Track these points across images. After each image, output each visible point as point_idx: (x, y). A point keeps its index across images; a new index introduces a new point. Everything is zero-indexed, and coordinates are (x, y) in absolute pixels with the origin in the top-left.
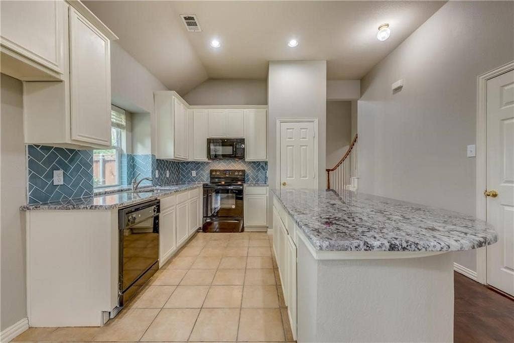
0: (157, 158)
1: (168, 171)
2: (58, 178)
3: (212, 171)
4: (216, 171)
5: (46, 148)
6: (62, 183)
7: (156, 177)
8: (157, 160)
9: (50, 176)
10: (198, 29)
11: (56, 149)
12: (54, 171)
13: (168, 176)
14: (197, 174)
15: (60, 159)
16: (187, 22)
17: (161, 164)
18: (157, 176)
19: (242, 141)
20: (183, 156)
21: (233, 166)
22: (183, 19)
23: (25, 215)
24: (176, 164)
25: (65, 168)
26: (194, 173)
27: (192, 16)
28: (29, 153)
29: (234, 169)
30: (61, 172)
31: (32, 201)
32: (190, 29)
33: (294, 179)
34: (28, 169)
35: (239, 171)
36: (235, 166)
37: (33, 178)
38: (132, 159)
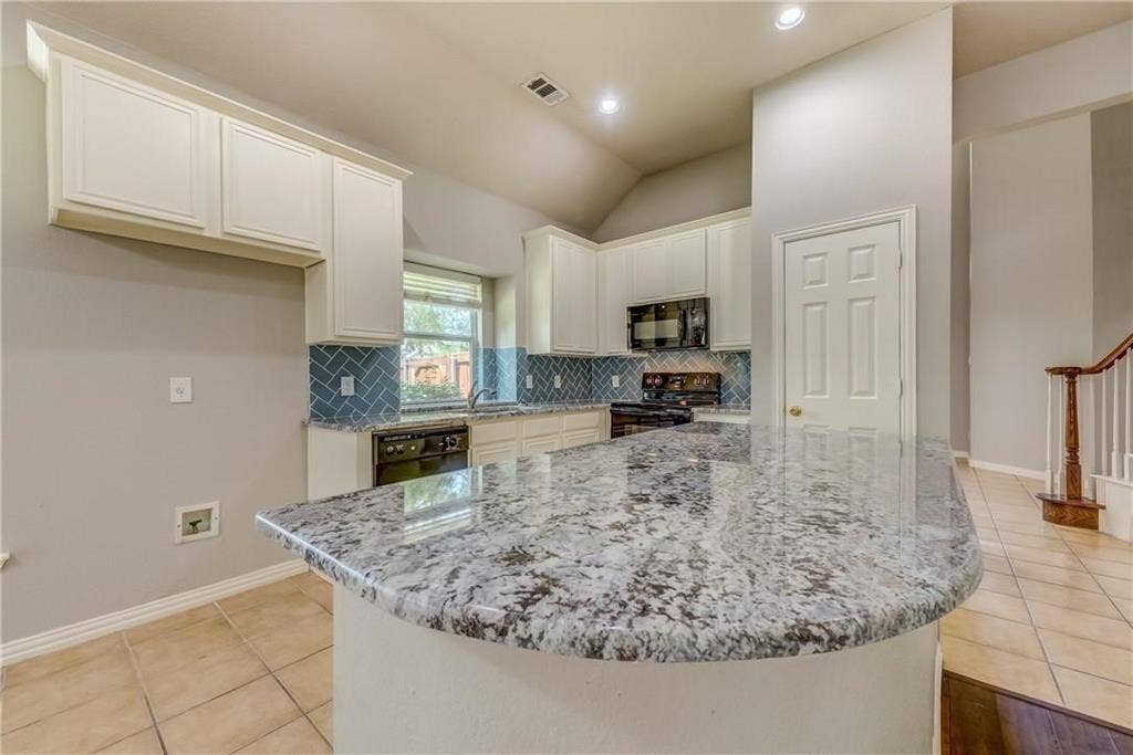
0: (529, 353)
1: (558, 378)
2: (347, 387)
3: (646, 376)
4: (655, 376)
5: (331, 348)
6: (352, 393)
7: (528, 387)
8: (531, 356)
9: (337, 384)
10: (562, 96)
11: (345, 348)
12: (343, 378)
13: (558, 385)
14: (621, 382)
15: (350, 362)
16: (538, 92)
17: (536, 365)
18: (530, 385)
19: (703, 304)
20: (576, 346)
21: (691, 363)
22: (529, 89)
23: (306, 431)
24: (582, 363)
25: (358, 374)
26: (616, 380)
27: (538, 78)
28: (311, 356)
29: (693, 371)
30: (351, 379)
31: (313, 415)
32: (548, 101)
33: (827, 397)
34: (309, 375)
35: (703, 375)
36: (696, 363)
37: (315, 387)
38: (491, 356)
